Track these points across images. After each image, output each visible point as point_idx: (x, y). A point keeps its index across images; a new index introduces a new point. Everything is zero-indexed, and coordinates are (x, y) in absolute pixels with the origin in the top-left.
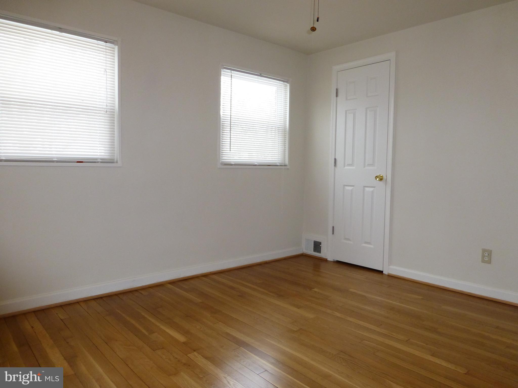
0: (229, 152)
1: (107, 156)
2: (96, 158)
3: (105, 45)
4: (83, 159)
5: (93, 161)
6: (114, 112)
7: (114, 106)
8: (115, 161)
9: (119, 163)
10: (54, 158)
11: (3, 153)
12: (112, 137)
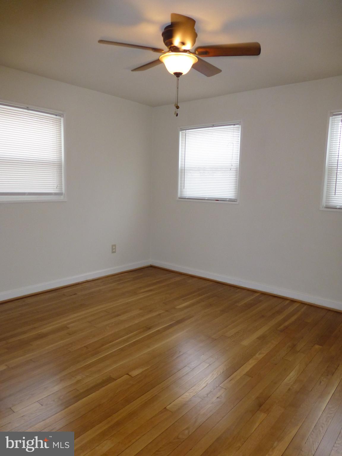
0: (334, 195)
1: (233, 197)
2: (226, 198)
3: (233, 127)
4: (218, 199)
5: (224, 200)
6: (237, 169)
7: (238, 165)
8: (236, 201)
9: (238, 201)
10: (206, 197)
11: (187, 195)
12: (236, 185)
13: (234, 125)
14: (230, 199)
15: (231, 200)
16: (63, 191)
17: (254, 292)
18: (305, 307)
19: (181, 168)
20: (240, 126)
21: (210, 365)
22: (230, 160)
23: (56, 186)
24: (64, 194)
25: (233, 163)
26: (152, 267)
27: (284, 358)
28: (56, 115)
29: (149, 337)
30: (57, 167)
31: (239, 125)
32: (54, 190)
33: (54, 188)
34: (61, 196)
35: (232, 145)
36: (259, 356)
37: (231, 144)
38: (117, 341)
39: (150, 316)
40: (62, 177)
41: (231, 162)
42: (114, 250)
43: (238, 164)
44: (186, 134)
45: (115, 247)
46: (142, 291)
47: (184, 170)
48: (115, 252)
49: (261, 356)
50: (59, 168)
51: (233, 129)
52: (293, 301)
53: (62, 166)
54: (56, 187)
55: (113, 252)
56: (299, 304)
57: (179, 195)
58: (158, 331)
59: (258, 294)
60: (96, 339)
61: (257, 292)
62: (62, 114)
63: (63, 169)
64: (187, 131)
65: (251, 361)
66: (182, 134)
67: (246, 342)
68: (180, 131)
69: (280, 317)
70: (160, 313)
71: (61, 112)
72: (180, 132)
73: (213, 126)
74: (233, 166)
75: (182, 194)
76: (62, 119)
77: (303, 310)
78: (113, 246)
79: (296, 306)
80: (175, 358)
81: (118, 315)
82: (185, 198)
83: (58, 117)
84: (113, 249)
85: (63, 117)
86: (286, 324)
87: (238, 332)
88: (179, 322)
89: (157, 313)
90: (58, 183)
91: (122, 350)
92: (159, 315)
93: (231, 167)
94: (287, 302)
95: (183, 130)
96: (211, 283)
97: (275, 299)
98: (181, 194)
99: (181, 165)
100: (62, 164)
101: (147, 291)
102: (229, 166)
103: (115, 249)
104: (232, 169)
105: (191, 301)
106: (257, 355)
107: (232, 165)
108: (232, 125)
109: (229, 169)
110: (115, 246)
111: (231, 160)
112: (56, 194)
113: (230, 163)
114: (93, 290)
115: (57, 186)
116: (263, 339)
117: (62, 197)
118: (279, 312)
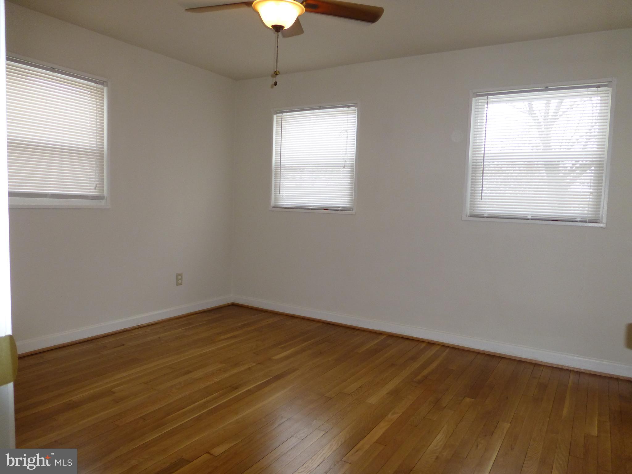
0: (480, 200)
1: (348, 205)
2: (339, 206)
3: (347, 109)
4: (327, 207)
5: (335, 209)
6: (353, 166)
7: (353, 161)
8: (351, 209)
9: (354, 211)
10: (311, 206)
11: (284, 202)
12: (351, 188)
13: (349, 107)
14: (343, 207)
15: (344, 209)
16: (105, 193)
17: (379, 334)
18: (448, 350)
19: (275, 165)
20: (357, 108)
21: (326, 432)
22: (343, 154)
23: (94, 185)
24: (107, 198)
25: (348, 159)
26: (234, 305)
27: (426, 417)
28: (97, 83)
29: (237, 400)
30: (97, 159)
31: (355, 107)
32: (90, 192)
33: (90, 189)
34: (101, 201)
35: (346, 133)
36: (393, 417)
37: (344, 132)
38: (189, 408)
39: (235, 371)
40: (103, 173)
41: (345, 156)
42: (180, 282)
43: (355, 160)
44: (282, 118)
45: (182, 277)
46: (223, 337)
47: (279, 169)
48: (181, 284)
49: (396, 416)
50: (99, 159)
51: (347, 112)
52: (431, 344)
53: (103, 157)
54: (94, 188)
55: (178, 284)
56: (439, 347)
57: (273, 203)
58: (249, 390)
59: (384, 337)
60: (157, 407)
61: (382, 334)
62: (106, 82)
63: (105, 161)
64: (284, 114)
65: (382, 424)
66: (276, 119)
67: (373, 400)
68: (275, 114)
69: (416, 365)
70: (250, 366)
71: (104, 79)
72: (275, 116)
73: (320, 108)
74: (347, 163)
75: (277, 202)
76: (105, 89)
77: (445, 353)
78: (178, 275)
79: (434, 350)
80: (275, 426)
81: (189, 372)
82: (281, 208)
83: (98, 86)
84: (177, 280)
85: (107, 86)
86: (425, 372)
87: (361, 387)
88: (278, 378)
89: (246, 367)
90: (98, 181)
91: (198, 419)
92: (249, 369)
93: (345, 164)
94: (423, 345)
95: (278, 114)
96: (320, 324)
97: (407, 342)
98: (275, 202)
99: (275, 161)
100: (103, 154)
101: (228, 338)
102: (342, 163)
103: (181, 279)
104: (346, 166)
105: (293, 349)
106: (389, 416)
107: (346, 161)
108: (346, 107)
109: (342, 166)
110: (181, 275)
111: (345, 154)
112: (93, 197)
113: (343, 159)
114: (149, 339)
115: (96, 186)
116: (396, 394)
117: (102, 203)
118: (414, 358)
